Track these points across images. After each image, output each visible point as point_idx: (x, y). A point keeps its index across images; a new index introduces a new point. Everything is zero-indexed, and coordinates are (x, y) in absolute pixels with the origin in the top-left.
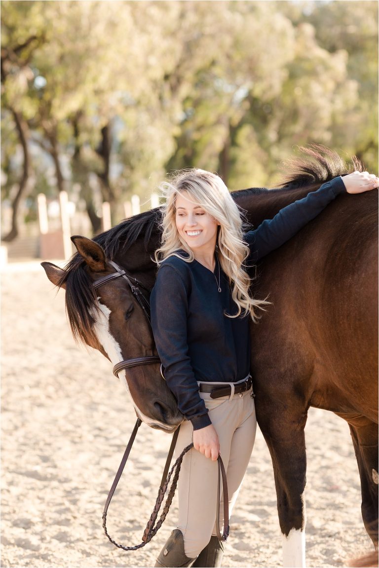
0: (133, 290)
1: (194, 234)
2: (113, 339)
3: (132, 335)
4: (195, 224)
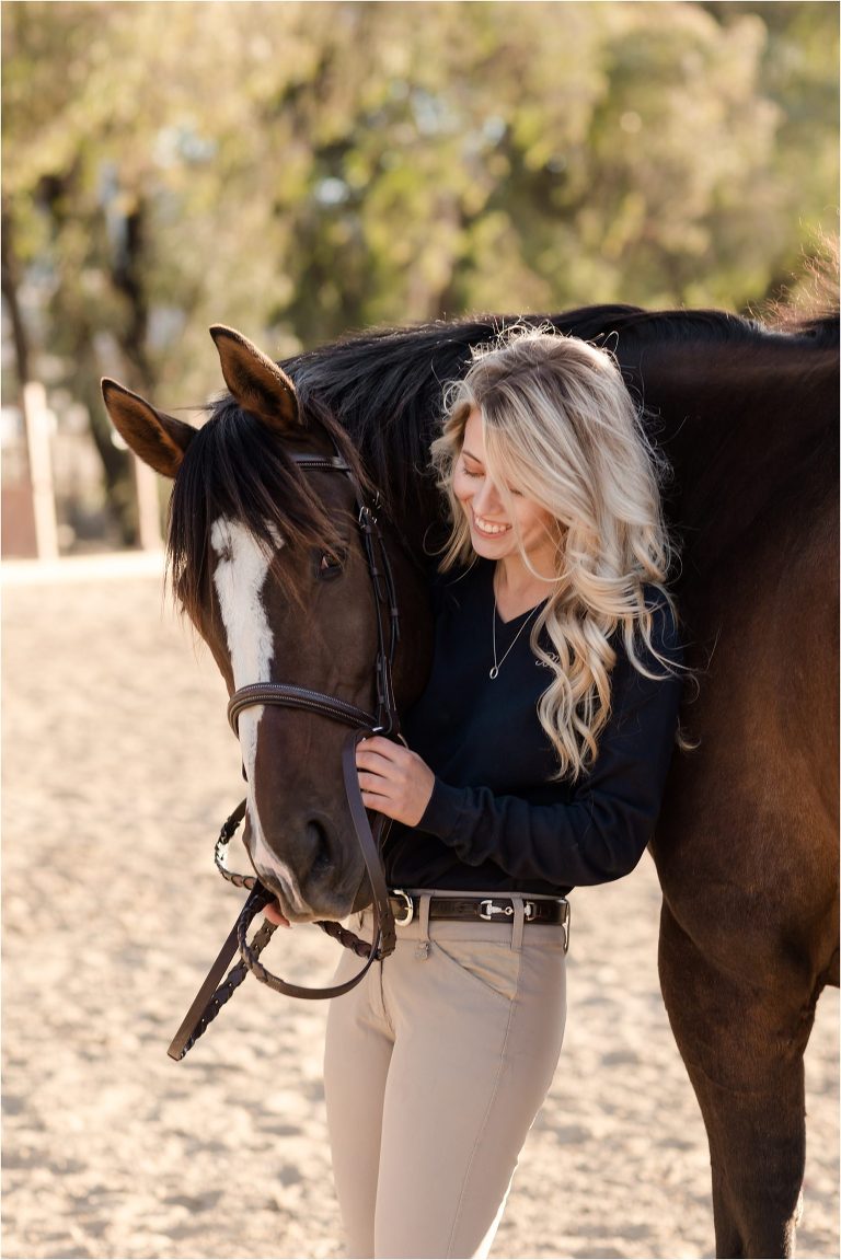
0: (363, 517)
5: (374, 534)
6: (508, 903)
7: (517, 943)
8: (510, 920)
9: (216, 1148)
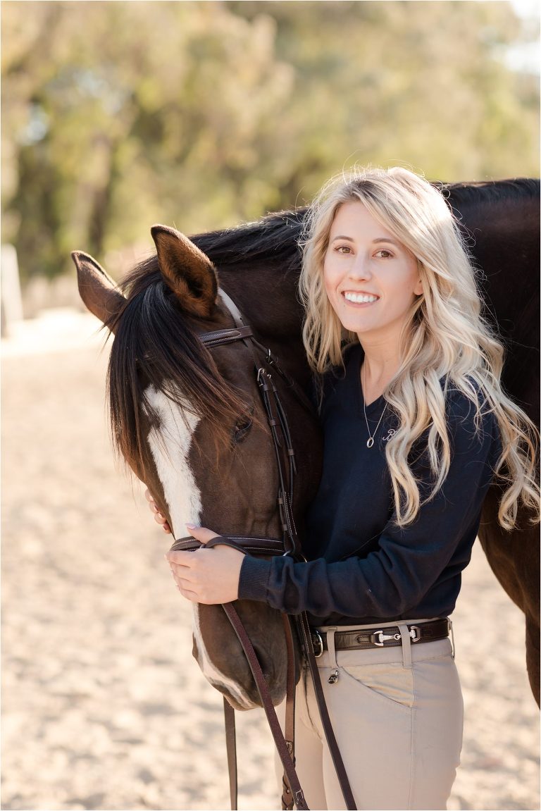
0: (260, 377)
1: (361, 299)
2: (192, 480)
3: (233, 481)
4: (367, 277)
5: (270, 390)
6: (396, 630)
7: (407, 662)
8: (399, 643)
9: (89, 757)
